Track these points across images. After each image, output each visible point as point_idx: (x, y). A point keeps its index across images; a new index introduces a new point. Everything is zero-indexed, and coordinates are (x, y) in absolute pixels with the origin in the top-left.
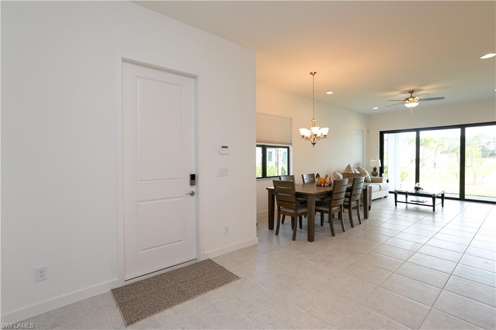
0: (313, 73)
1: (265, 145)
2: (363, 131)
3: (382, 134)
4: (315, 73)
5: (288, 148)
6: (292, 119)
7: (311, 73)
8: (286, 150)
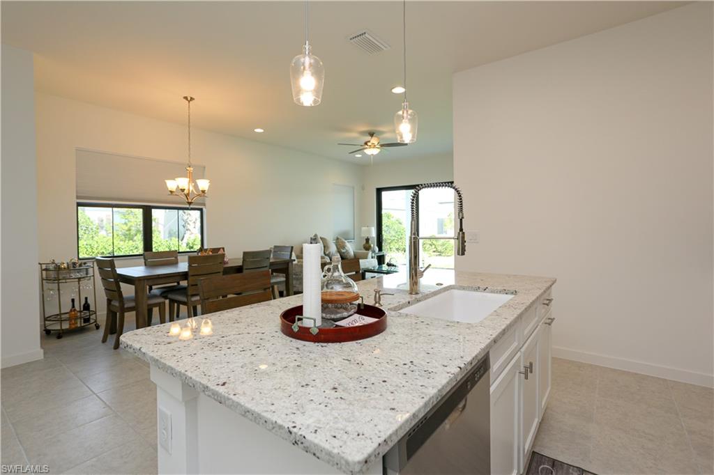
0: (189, 99)
1: (150, 206)
2: (353, 188)
3: (379, 191)
4: (192, 99)
5: (201, 210)
6: (205, 168)
7: (186, 98)
8: (198, 213)
